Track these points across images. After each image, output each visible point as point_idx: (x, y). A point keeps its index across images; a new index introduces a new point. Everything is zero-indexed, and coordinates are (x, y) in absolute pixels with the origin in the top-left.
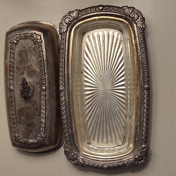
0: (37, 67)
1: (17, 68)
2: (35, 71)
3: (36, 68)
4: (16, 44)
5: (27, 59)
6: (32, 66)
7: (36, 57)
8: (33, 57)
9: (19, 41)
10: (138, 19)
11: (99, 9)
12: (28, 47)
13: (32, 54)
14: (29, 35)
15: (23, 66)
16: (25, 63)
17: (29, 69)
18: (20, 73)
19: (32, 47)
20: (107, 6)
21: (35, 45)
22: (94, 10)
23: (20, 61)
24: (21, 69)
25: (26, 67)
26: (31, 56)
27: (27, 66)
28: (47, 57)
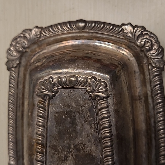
0: (96, 149)
1: (52, 148)
2: (92, 155)
3: (94, 150)
4: (51, 98)
5: (75, 130)
6: (84, 145)
7: (95, 128)
8: (87, 127)
9: (57, 92)
10: (150, 49)
11: (79, 28)
12: (77, 106)
13: (85, 121)
14: (79, 79)
15: (65, 144)
16: (70, 139)
17: (78, 150)
18: (60, 158)
19: (86, 106)
20: (92, 22)
21: (92, 103)
22: (68, 28)
23: (59, 132)
24: (60, 151)
25: (72, 146)
26: (83, 125)
27: (74, 145)
28: (117, 129)
